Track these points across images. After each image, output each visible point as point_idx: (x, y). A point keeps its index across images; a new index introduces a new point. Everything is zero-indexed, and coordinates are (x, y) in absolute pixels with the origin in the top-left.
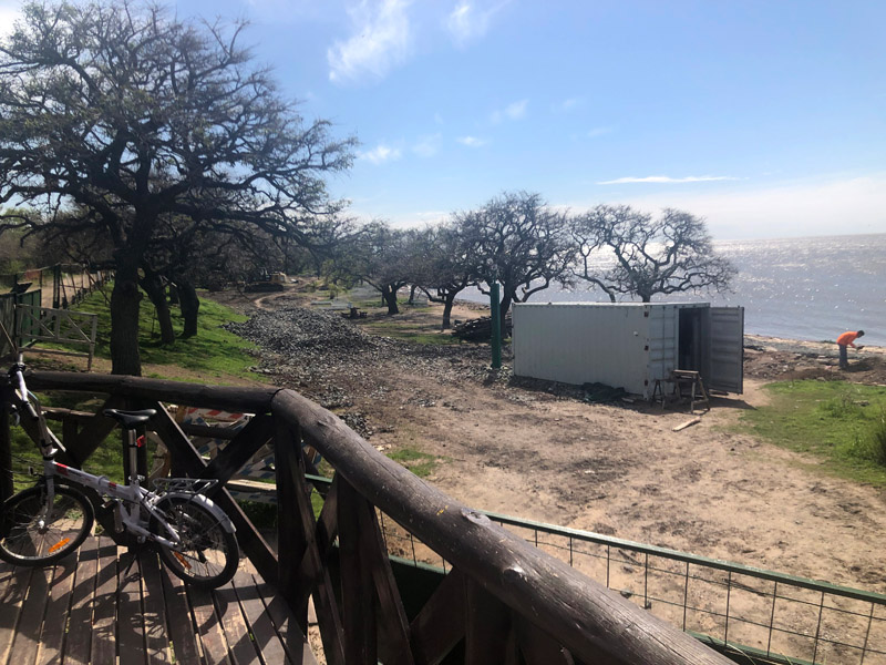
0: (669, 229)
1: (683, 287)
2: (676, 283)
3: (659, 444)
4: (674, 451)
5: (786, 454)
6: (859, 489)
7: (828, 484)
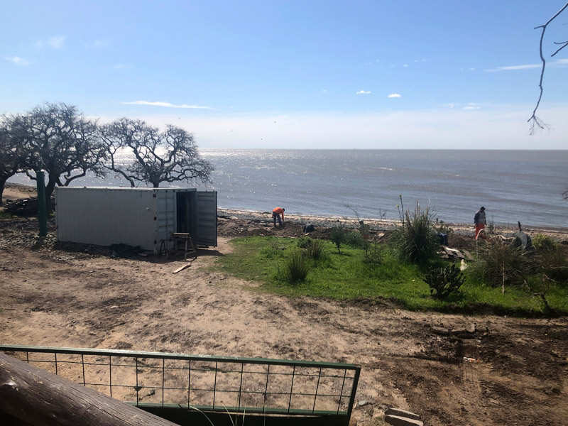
0: (170, 139)
1: (180, 178)
2: (176, 175)
3: (163, 283)
4: (174, 287)
5: (241, 282)
6: (280, 299)
7: (263, 298)
